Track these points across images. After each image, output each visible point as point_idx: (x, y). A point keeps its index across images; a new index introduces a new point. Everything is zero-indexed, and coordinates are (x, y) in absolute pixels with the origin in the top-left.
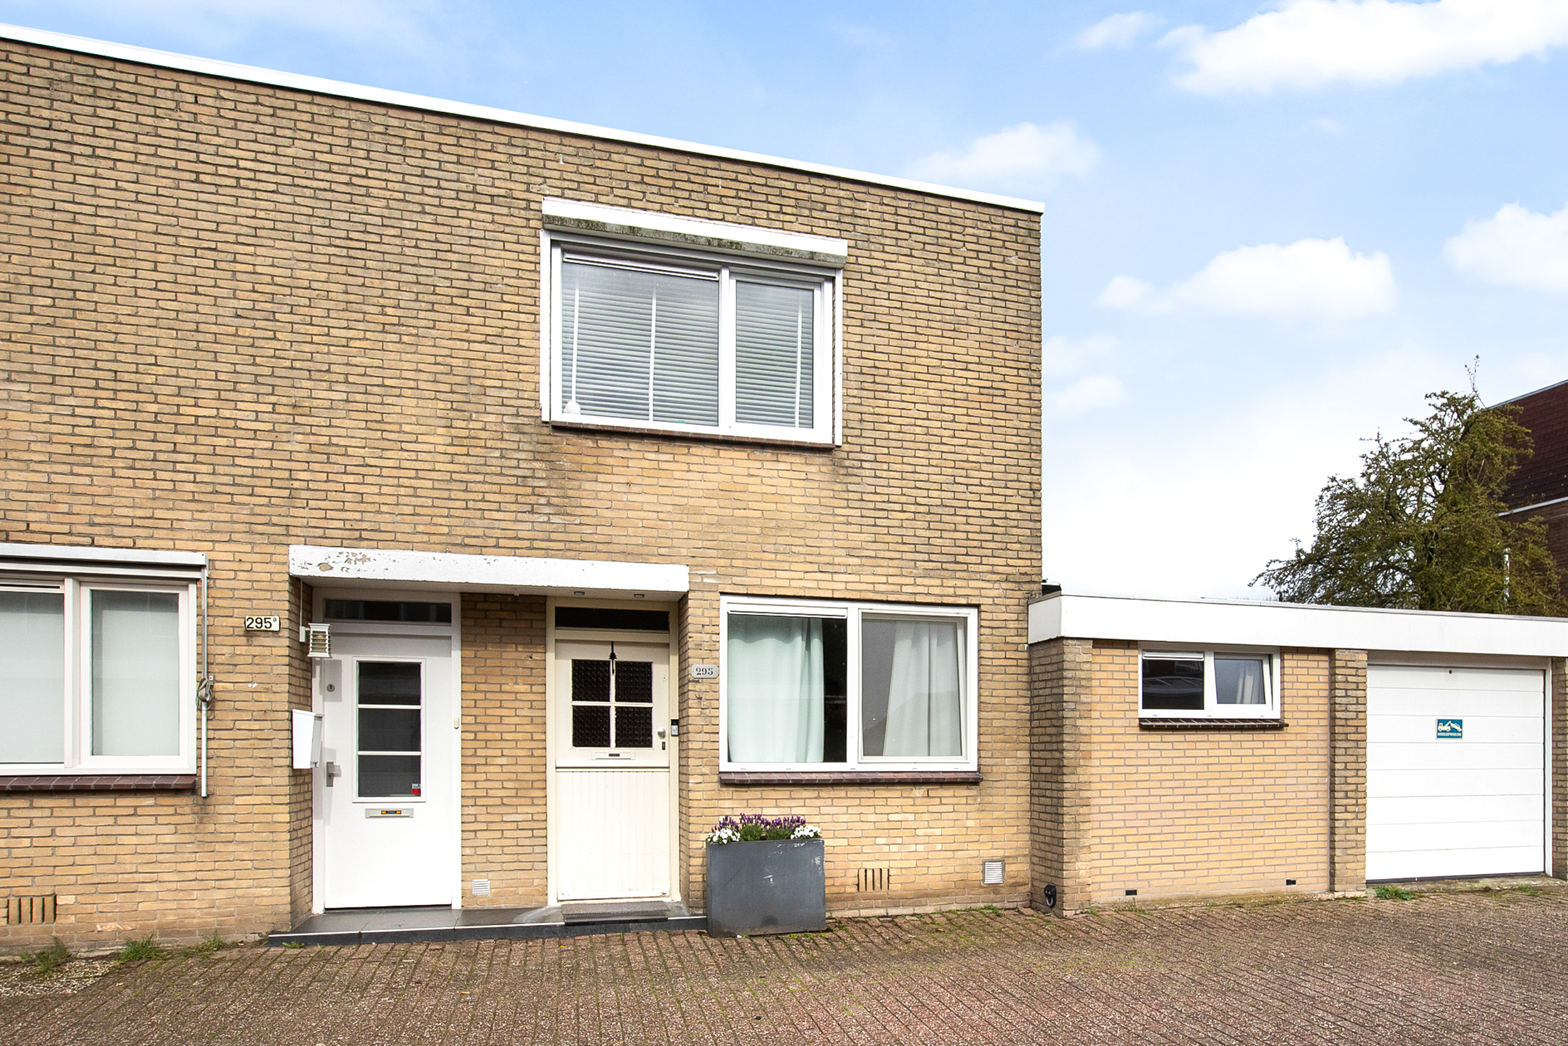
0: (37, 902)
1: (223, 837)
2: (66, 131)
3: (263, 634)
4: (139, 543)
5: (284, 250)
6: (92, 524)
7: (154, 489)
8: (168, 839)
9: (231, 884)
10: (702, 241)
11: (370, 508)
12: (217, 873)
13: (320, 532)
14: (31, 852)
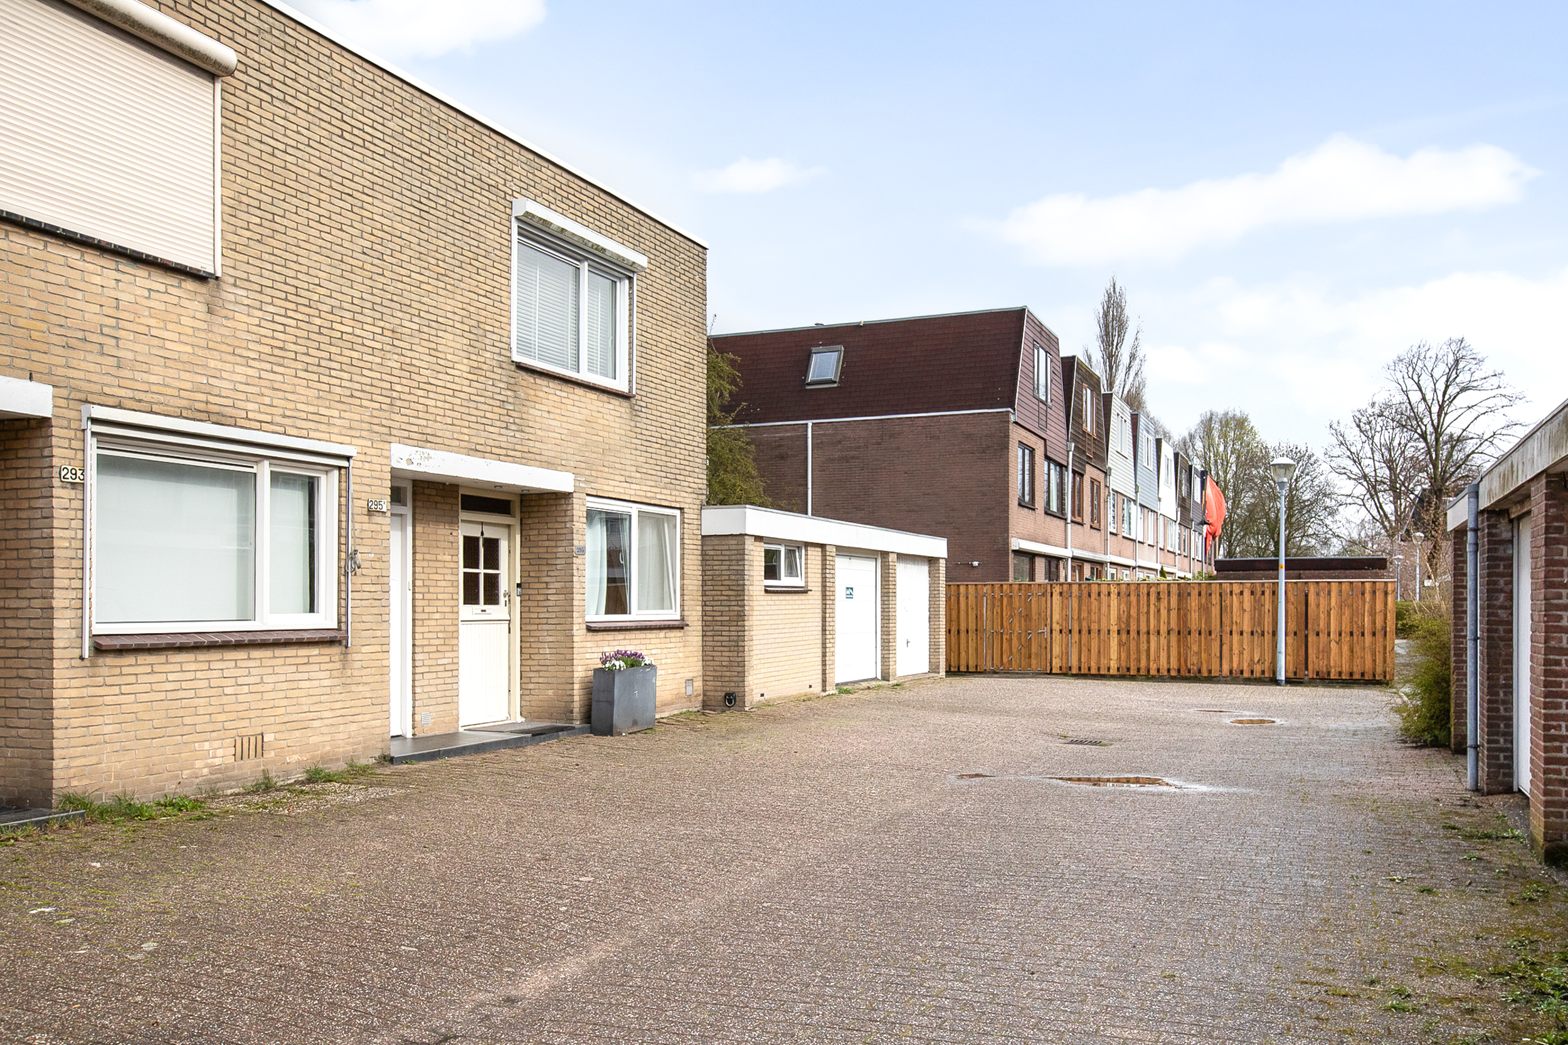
0: (253, 740)
1: (356, 680)
2: (268, 75)
3: (377, 514)
4: (312, 434)
5: (389, 205)
6: (284, 416)
7: (318, 390)
8: (327, 683)
9: (359, 718)
11: (432, 417)
12: (353, 709)
13: (406, 434)
14: (249, 698)
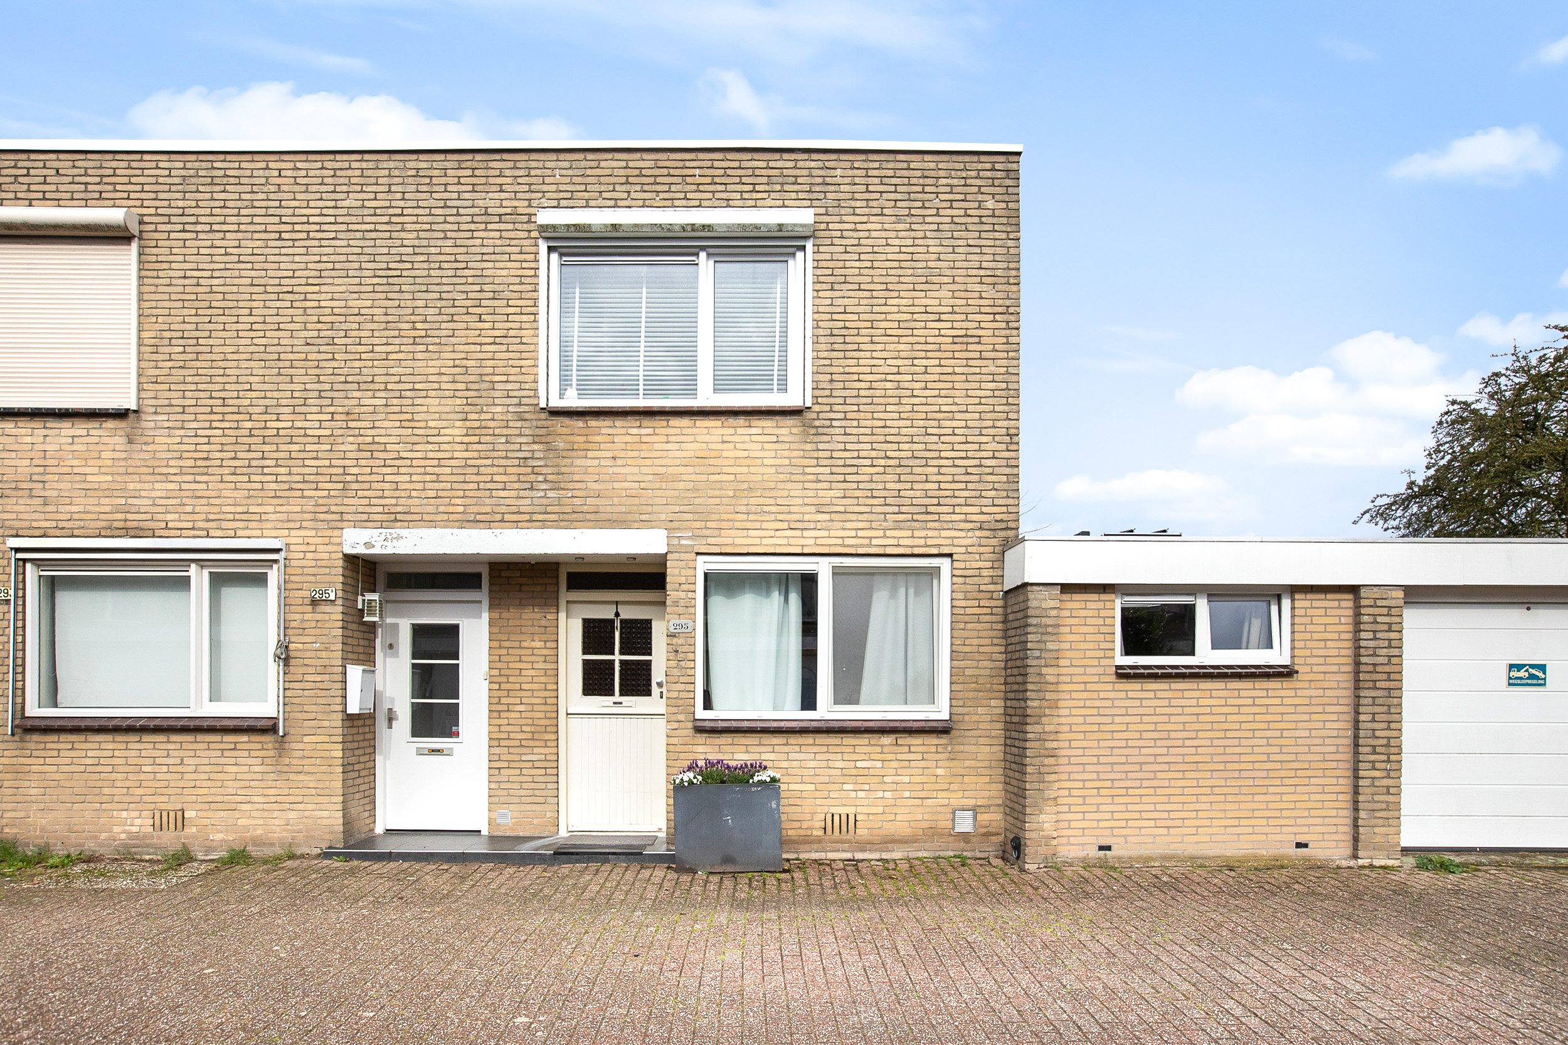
0: (172, 814)
1: (295, 769)
2: (193, 215)
3: (324, 603)
4: (239, 533)
5: (341, 286)
6: (208, 521)
7: (249, 490)
8: (257, 769)
9: (301, 806)
10: (677, 228)
11: (403, 494)
12: (291, 797)
13: (365, 517)
14: (168, 776)
